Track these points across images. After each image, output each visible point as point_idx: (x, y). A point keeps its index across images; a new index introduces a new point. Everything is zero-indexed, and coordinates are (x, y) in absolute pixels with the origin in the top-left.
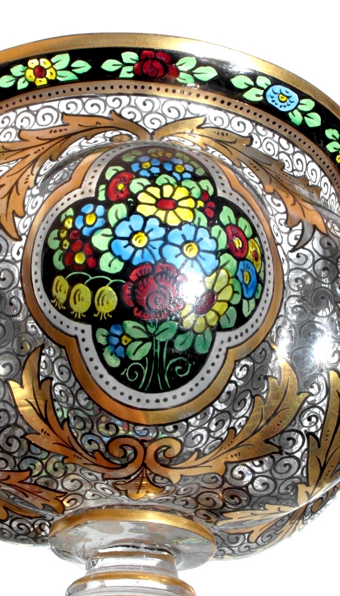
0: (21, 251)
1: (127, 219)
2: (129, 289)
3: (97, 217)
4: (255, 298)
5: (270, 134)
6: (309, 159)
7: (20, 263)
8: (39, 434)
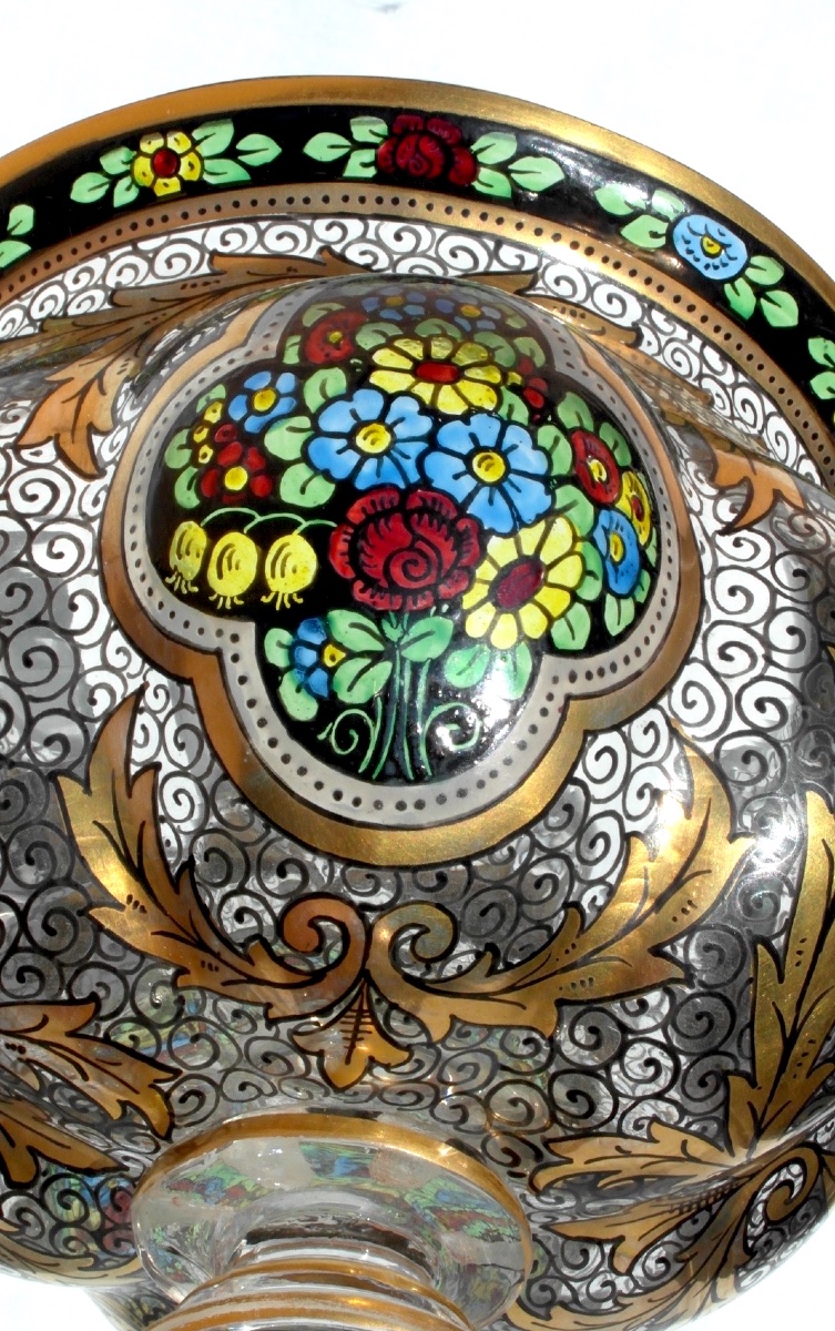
0: (103, 496)
1: (347, 396)
2: (345, 540)
3: (279, 396)
4: (634, 598)
5: (682, 333)
6: (770, 408)
7: (98, 521)
8: (120, 907)
